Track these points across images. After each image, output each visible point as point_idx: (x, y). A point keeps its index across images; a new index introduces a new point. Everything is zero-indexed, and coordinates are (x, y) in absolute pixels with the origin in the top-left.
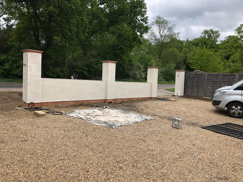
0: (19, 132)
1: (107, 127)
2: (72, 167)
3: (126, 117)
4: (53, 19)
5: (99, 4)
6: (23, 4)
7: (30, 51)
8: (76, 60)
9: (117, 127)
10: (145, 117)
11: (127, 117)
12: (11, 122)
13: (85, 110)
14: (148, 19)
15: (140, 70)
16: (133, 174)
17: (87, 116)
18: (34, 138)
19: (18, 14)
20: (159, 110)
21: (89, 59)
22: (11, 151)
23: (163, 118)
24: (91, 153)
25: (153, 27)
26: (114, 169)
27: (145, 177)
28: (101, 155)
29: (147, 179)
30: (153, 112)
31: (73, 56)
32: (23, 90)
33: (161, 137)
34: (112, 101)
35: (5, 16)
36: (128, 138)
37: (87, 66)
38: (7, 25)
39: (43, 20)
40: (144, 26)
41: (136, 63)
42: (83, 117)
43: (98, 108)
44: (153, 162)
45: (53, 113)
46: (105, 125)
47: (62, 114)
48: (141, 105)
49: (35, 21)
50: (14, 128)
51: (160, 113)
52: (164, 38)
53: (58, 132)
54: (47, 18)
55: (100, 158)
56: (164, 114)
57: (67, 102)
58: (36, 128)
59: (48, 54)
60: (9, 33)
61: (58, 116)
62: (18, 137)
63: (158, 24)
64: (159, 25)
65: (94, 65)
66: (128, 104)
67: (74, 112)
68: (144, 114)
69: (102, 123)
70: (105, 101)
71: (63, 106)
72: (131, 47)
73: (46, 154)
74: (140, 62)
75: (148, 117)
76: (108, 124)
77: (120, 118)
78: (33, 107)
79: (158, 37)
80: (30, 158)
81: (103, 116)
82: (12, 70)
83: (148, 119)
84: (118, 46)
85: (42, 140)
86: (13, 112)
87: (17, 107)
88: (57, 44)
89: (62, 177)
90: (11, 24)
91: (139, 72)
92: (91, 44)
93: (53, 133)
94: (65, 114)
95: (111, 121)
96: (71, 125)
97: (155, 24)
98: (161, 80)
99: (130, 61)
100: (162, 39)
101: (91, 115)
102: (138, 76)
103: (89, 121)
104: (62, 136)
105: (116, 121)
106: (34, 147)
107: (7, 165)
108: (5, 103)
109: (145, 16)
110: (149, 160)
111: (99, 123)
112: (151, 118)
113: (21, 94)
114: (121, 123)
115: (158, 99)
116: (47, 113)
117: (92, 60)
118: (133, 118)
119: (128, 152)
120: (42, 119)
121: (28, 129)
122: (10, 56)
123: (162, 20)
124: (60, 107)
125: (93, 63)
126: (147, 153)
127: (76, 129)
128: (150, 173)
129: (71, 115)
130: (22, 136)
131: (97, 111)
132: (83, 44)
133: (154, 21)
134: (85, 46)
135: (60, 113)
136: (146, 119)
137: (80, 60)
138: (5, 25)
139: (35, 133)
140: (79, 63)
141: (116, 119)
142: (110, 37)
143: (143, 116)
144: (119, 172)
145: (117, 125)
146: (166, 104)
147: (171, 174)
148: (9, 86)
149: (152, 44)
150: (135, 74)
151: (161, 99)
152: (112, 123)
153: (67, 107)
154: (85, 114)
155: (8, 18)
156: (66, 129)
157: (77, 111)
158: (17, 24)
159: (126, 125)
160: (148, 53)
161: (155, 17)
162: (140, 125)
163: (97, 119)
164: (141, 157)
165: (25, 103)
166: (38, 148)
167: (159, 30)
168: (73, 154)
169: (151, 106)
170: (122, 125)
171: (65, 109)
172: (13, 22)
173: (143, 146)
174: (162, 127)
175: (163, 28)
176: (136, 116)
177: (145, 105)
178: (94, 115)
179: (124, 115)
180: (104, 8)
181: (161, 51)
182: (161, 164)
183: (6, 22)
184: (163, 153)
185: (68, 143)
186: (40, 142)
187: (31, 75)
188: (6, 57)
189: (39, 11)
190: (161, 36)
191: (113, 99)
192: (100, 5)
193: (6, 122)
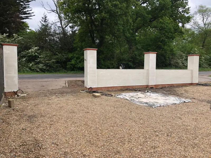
0: (84, 107)
1: (148, 107)
2: (120, 131)
3: (165, 100)
4: (104, 22)
5: (141, 4)
6: (82, 14)
7: (89, 50)
8: (123, 53)
9: (157, 107)
10: (183, 100)
11: (167, 100)
12: (78, 100)
13: (130, 93)
14: (190, 9)
15: (182, 58)
16: (167, 140)
17: (131, 98)
18: (93, 111)
19: (79, 22)
20: (198, 94)
21: (134, 52)
22: (79, 118)
23: (203, 101)
24: (133, 124)
25: (195, 16)
26: (151, 135)
27: (178, 144)
28: (141, 126)
29: (179, 145)
30: (193, 96)
31: (120, 51)
32: (85, 79)
33: (198, 116)
34: (153, 87)
35: (71, 25)
36: (165, 115)
37: (132, 58)
38: (72, 31)
39: (97, 24)
40: (185, 17)
41: (179, 52)
42: (128, 98)
43: (140, 92)
44: (186, 134)
45: (106, 95)
46: (146, 105)
47: (112, 96)
48: (181, 90)
49: (91, 26)
50: (80, 104)
51: (200, 97)
52: (208, 25)
53: (110, 108)
54: (100, 22)
55: (141, 128)
56: (203, 98)
57: (116, 88)
58: (94, 105)
59: (101, 50)
60: (73, 37)
61: (109, 97)
62: (83, 110)
63: (201, 13)
64: (203, 14)
65: (138, 57)
66: (168, 89)
67: (121, 94)
68: (183, 97)
69: (143, 104)
70: (147, 86)
71: (113, 90)
72: (173, 38)
73: (101, 122)
74: (182, 52)
75: (187, 100)
76: (149, 104)
77: (159, 100)
78: (92, 91)
79: (202, 25)
80: (91, 123)
81: (145, 98)
82: (76, 64)
83: (186, 101)
84: (160, 38)
85: (99, 112)
86: (78, 94)
87: (81, 91)
88: (108, 42)
89: (112, 136)
90: (75, 30)
91: (181, 61)
92: (135, 39)
93: (106, 109)
94: (115, 96)
95: (151, 102)
96: (119, 103)
97: (198, 13)
98: (206, 68)
99: (172, 50)
100: (206, 27)
101: (134, 97)
102: (181, 64)
103: (133, 102)
104: (112, 111)
105: (156, 102)
106: (93, 117)
107: (77, 126)
108: (73, 88)
109: (186, 8)
110: (183, 133)
111: (141, 103)
112: (189, 100)
113: (83, 82)
114: (160, 104)
115: (199, 84)
116: (102, 95)
117: (136, 53)
118: (172, 100)
119: (165, 126)
120: (98, 99)
121: (89, 106)
122: (75, 54)
123: (205, 9)
124: (111, 91)
125: (137, 55)
126: (182, 127)
127: (122, 107)
128: (182, 142)
129: (119, 96)
130: (85, 109)
131: (140, 94)
132: (129, 40)
133: (196, 10)
134: (131, 41)
135: (111, 95)
136: (185, 102)
137: (126, 54)
138: (71, 31)
139: (94, 108)
140: (125, 56)
141: (156, 101)
142: (153, 31)
143: (182, 99)
144: (155, 138)
145: (156, 106)
146: (208, 89)
147: (202, 144)
148: (71, 77)
149: (195, 32)
150: (177, 63)
151: (202, 85)
152: (152, 104)
153: (116, 91)
154: (130, 97)
155: (73, 26)
156: (115, 106)
157: (124, 94)
158: (79, 30)
159: (164, 105)
160: (191, 42)
161: (198, 6)
162: (177, 106)
163: (140, 100)
164: (175, 130)
165: (86, 87)
166: (96, 117)
167: (202, 19)
168: (120, 124)
169: (191, 90)
170: (161, 106)
171: (114, 92)
172: (76, 28)
173: (179, 122)
174: (199, 109)
175: (207, 16)
176: (175, 99)
177: (185, 90)
178: (137, 97)
179: (164, 98)
180: (147, 6)
181: (205, 39)
182: (194, 136)
183: (71, 29)
184: (197, 128)
185: (117, 116)
186: (97, 114)
187: (90, 67)
188: (72, 55)
189: (94, 17)
190: (205, 25)
191: (154, 85)
192: (143, 4)
193: (75, 100)
